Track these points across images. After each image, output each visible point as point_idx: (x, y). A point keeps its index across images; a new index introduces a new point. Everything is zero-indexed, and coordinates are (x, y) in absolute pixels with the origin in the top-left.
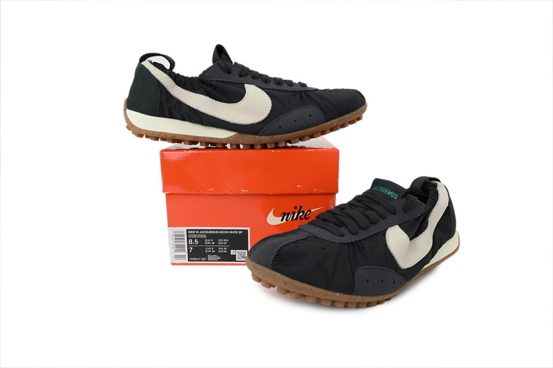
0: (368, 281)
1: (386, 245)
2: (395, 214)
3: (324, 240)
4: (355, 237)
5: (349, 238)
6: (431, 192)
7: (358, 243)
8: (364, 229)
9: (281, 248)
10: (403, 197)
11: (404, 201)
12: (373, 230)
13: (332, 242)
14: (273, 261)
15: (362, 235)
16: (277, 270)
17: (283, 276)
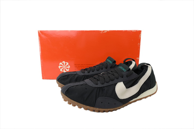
0: (102, 103)
1: (115, 89)
2: (123, 77)
3: (89, 85)
4: (102, 85)
5: (100, 85)
6: (144, 69)
7: (103, 88)
8: (107, 82)
9: (70, 87)
10: (127, 71)
11: (128, 72)
12: (111, 83)
13: (91, 86)
14: (66, 92)
15: (106, 84)
16: (66, 96)
17: (68, 98)
